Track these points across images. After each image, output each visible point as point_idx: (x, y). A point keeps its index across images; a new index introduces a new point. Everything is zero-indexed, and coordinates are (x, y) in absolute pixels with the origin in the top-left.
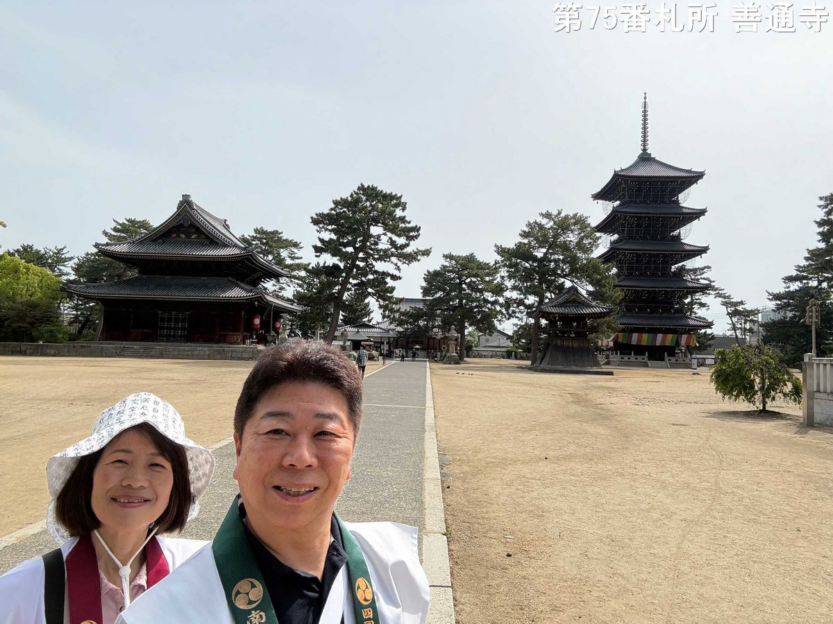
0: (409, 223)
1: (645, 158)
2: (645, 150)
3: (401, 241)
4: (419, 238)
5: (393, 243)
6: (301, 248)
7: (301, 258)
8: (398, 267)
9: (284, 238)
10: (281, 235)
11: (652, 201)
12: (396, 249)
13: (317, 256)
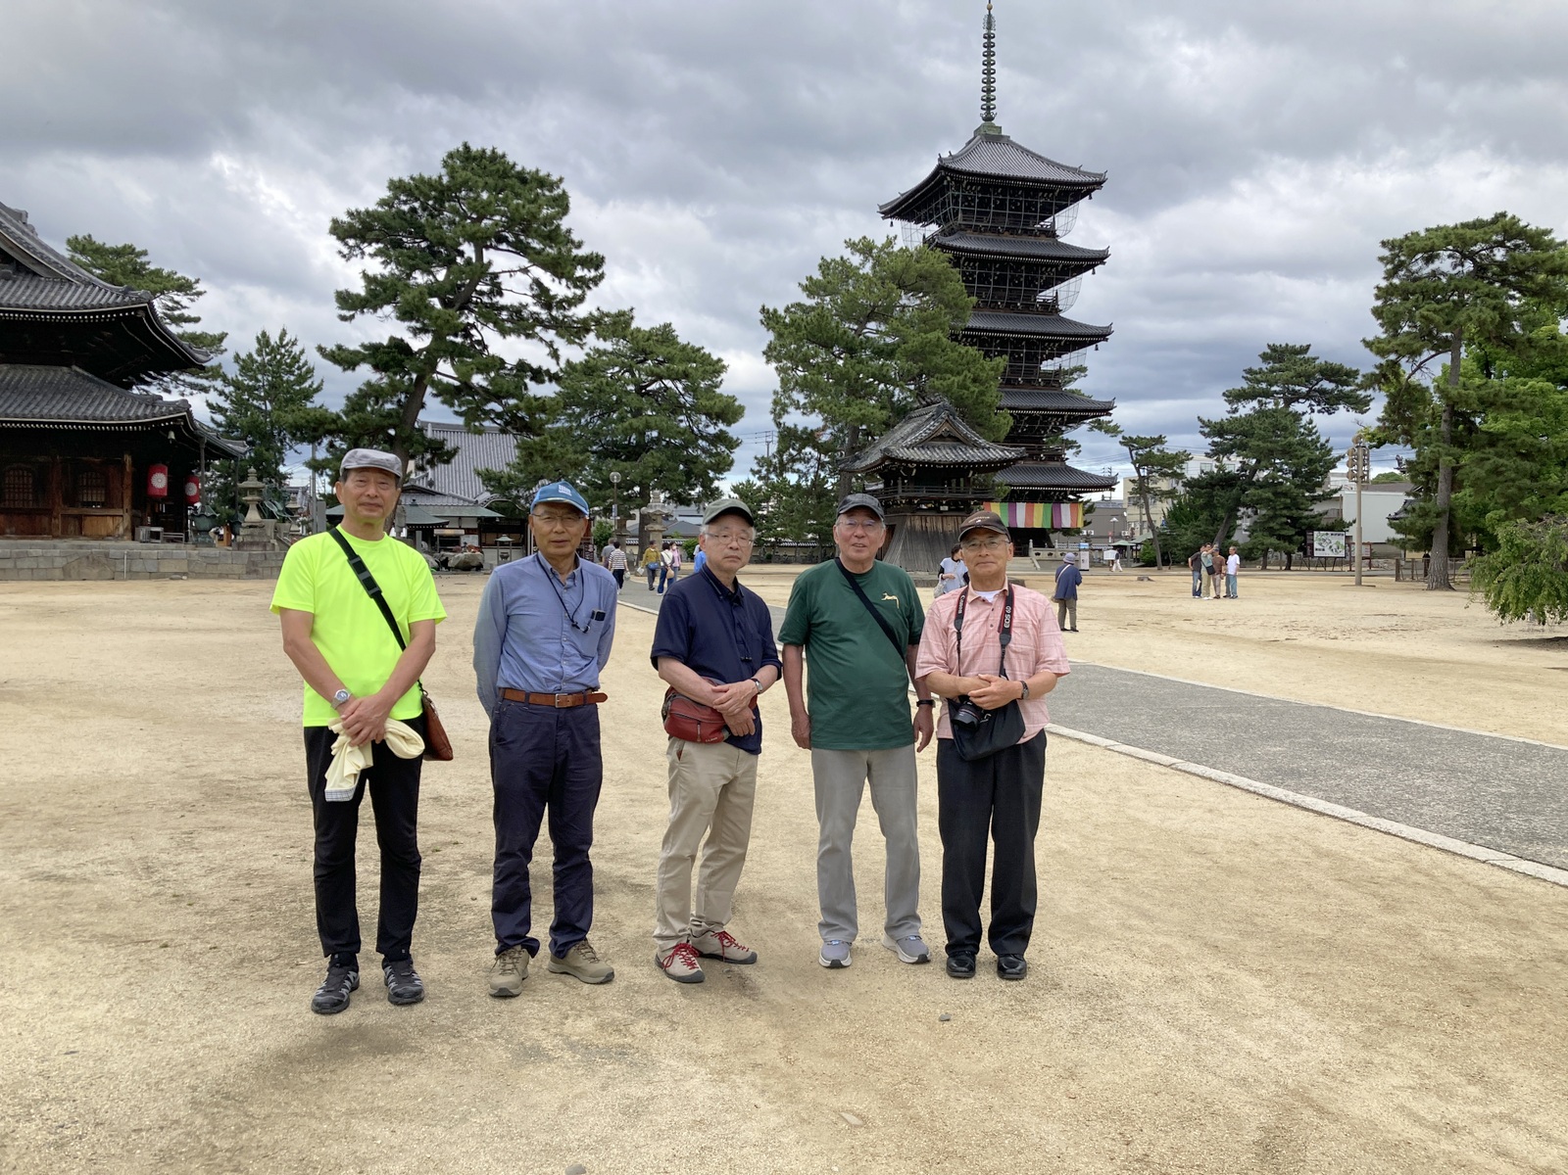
0: (579, 245)
1: (990, 135)
2: (988, 118)
3: (559, 289)
4: (603, 284)
5: (542, 294)
6: (199, 294)
7: (197, 320)
8: (556, 351)
9: (152, 267)
10: (143, 259)
11: (1008, 229)
12: (548, 306)
13: (343, 318)
